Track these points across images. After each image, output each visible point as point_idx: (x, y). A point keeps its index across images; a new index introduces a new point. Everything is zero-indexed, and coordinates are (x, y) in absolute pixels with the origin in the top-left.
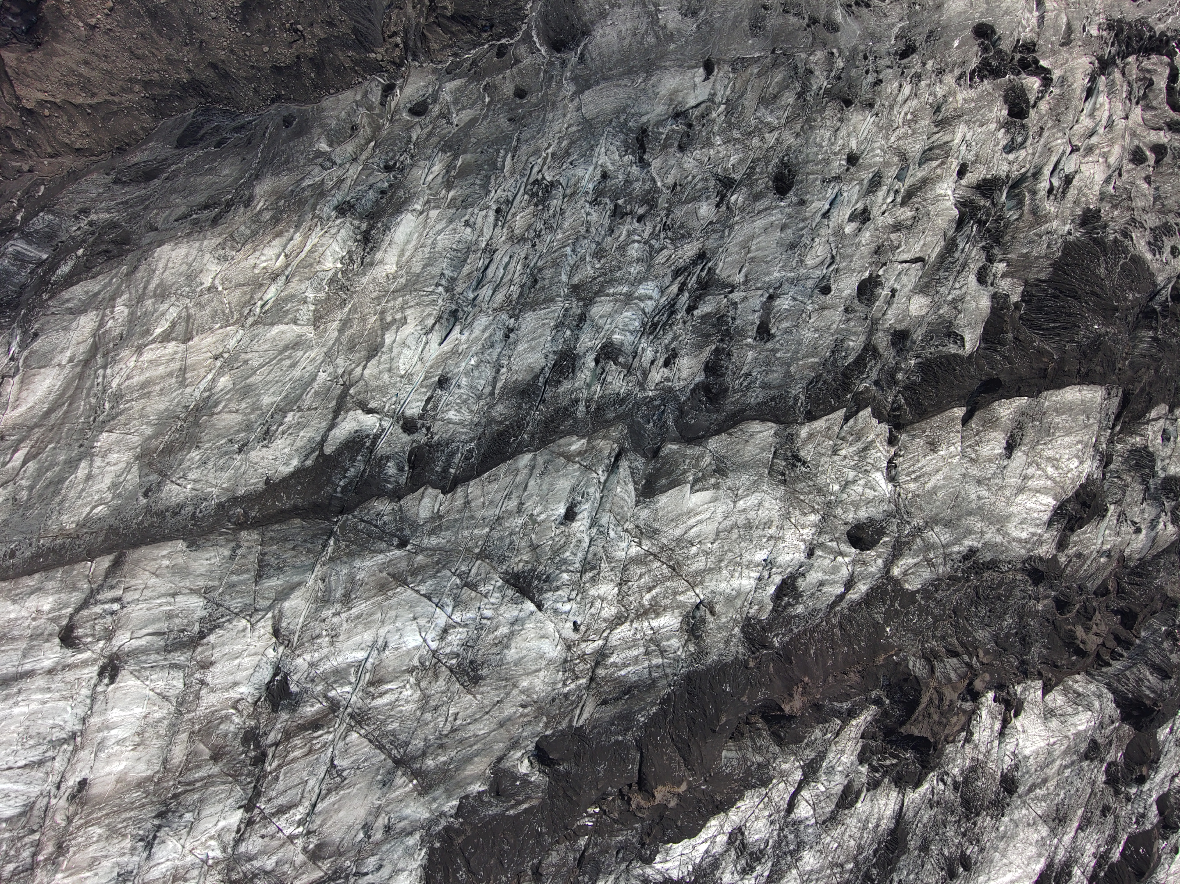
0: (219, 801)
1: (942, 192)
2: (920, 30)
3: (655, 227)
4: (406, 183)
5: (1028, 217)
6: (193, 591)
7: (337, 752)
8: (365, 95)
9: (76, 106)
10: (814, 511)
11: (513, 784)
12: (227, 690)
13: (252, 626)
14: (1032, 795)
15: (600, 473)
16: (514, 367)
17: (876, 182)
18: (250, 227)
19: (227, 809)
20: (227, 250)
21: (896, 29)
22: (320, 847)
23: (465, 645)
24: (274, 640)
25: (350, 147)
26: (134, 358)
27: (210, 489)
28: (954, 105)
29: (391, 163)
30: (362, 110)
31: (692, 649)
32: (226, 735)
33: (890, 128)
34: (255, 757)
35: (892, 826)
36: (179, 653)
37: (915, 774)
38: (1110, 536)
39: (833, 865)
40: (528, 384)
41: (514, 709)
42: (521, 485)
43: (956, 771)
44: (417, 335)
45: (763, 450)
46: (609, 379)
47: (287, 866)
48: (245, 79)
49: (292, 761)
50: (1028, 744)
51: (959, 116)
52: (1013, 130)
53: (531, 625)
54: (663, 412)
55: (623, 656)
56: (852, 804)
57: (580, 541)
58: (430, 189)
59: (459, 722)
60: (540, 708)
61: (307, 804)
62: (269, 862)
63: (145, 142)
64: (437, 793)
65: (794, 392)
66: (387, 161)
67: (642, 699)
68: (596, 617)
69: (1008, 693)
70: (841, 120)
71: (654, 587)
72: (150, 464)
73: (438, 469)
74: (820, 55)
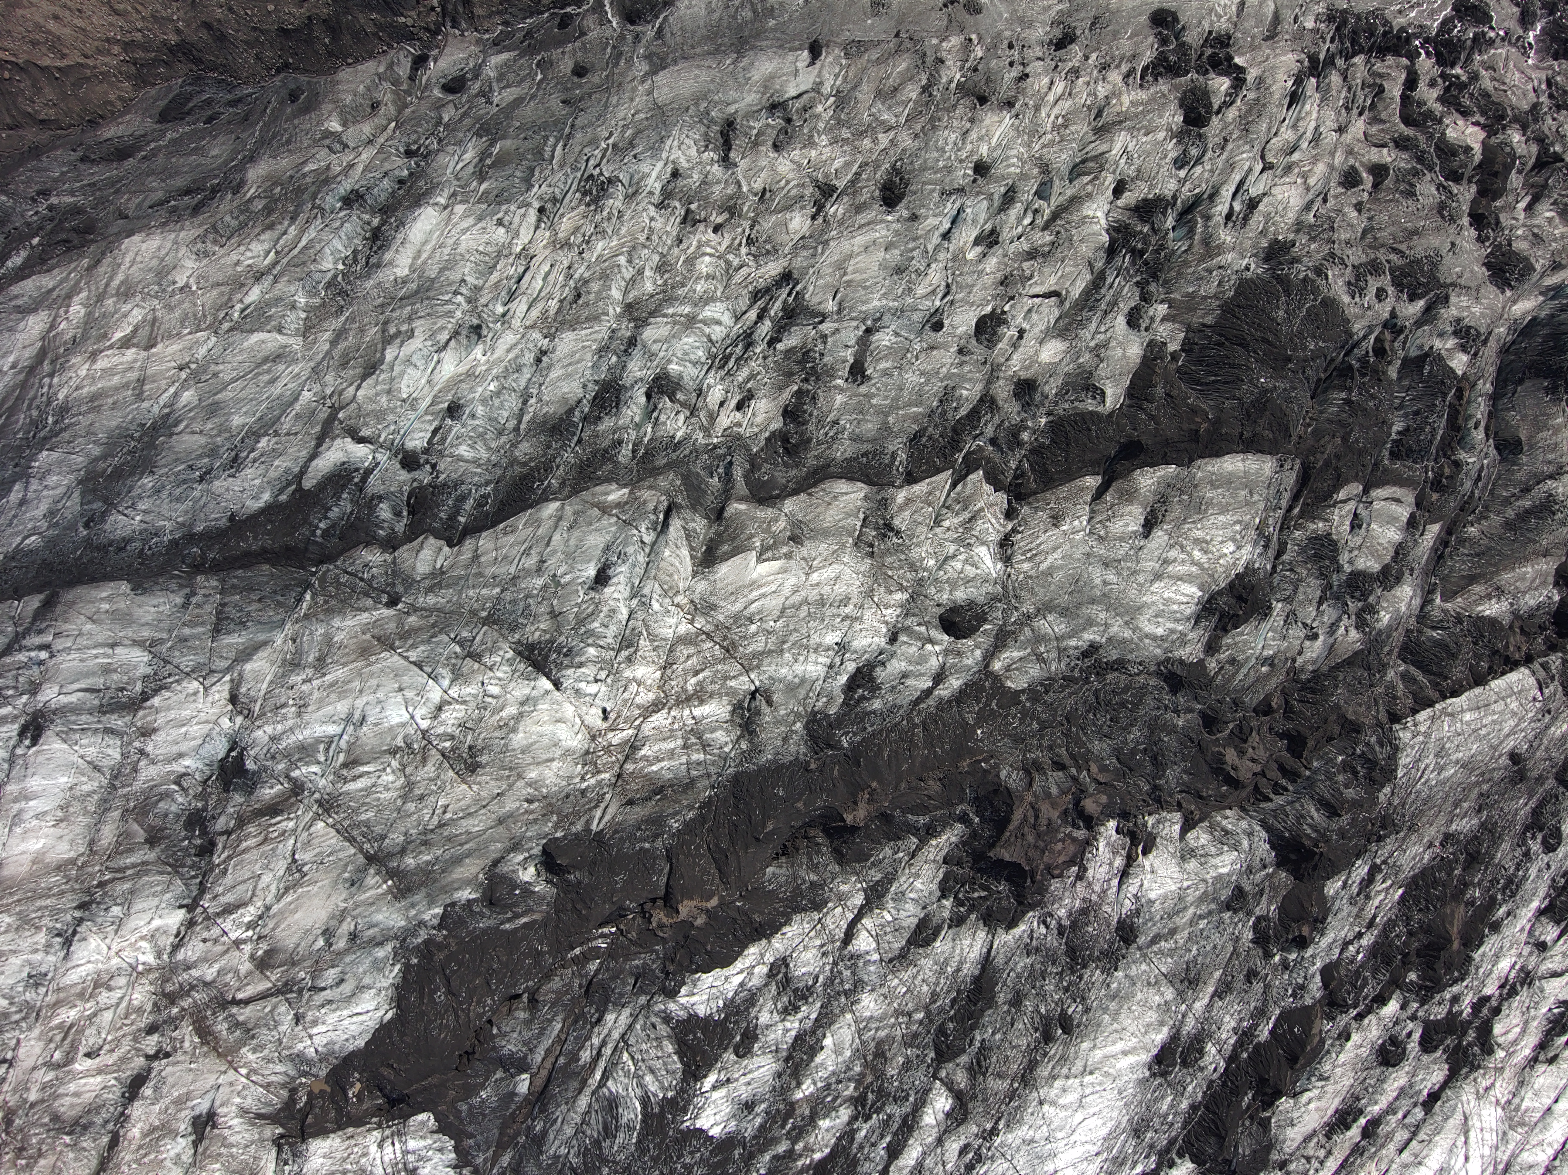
0: (154, 895)
1: (1091, 213)
2: (1083, 14)
3: (734, 239)
4: (429, 171)
5: (1198, 248)
6: (136, 643)
7: (299, 845)
8: (390, 66)
9: (42, 69)
10: (902, 588)
11: (511, 893)
12: (170, 763)
13: (206, 689)
14: (1155, 948)
15: (643, 530)
16: (545, 398)
17: (1009, 197)
18: (237, 218)
19: (163, 905)
20: (209, 244)
21: (1053, 13)
22: (269, 953)
23: (462, 725)
24: (230, 707)
25: (367, 128)
26: (87, 366)
27: (162, 523)
28: (1117, 109)
29: (414, 147)
30: (386, 85)
31: (744, 747)
32: (166, 815)
33: (1035, 132)
34: (201, 846)
35: (977, 972)
36: (115, 716)
37: (1009, 910)
38: (1274, 639)
39: (898, 1013)
40: (561, 419)
41: (518, 804)
42: (543, 538)
43: (1062, 913)
44: (425, 352)
45: (848, 515)
46: (663, 418)
47: (230, 975)
48: (246, 43)
49: (244, 852)
50: (1155, 886)
51: (1121, 122)
52: (1186, 140)
53: (545, 707)
54: (731, 463)
55: (656, 748)
56: (927, 942)
57: (614, 611)
58: (458, 179)
59: (448, 816)
60: (550, 804)
61: (259, 904)
62: (209, 971)
63: (123, 114)
64: (417, 898)
65: (891, 448)
66: (408, 145)
67: (677, 802)
68: (629, 703)
69: (1135, 824)
70: (972, 121)
71: (702, 670)
72: (94, 490)
73: (443, 515)
74: (955, 41)
